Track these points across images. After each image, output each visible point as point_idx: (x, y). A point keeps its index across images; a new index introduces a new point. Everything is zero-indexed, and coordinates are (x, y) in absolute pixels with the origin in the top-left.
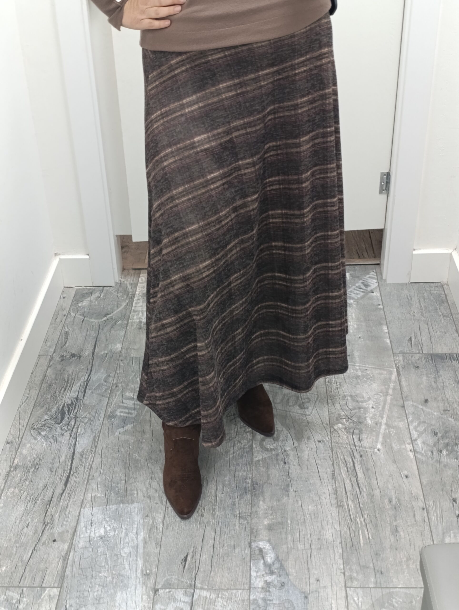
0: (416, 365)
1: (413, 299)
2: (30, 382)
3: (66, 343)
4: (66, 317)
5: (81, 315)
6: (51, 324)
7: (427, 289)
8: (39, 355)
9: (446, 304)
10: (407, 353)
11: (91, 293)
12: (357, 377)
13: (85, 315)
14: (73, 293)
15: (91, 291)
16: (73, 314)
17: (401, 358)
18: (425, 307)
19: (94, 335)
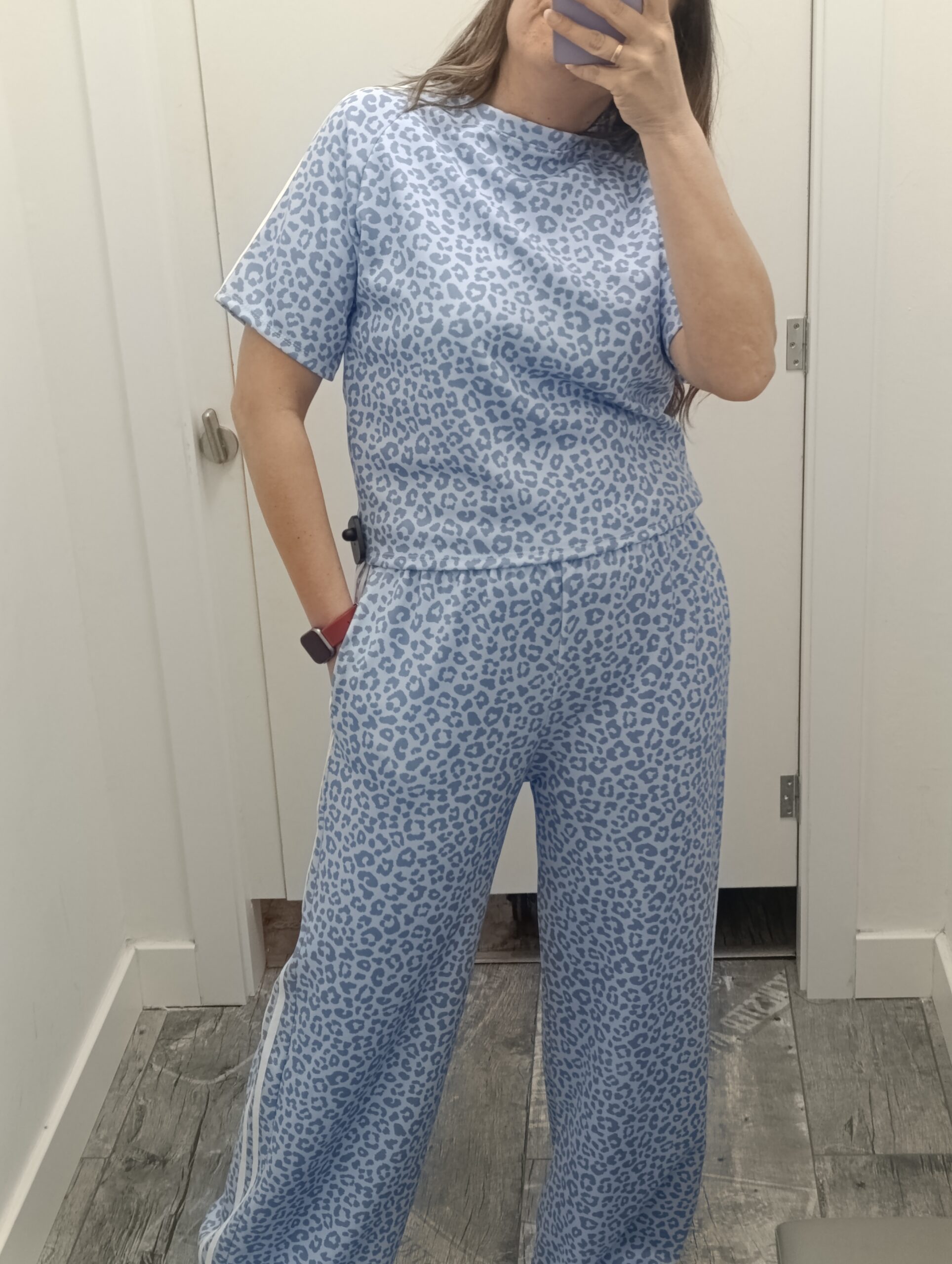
0: (858, 1180)
1: (860, 1034)
2: (61, 1216)
3: (138, 1131)
4: (143, 1075)
5: (172, 1069)
6: (110, 1091)
7: (890, 1012)
8: (82, 1160)
9: (927, 1048)
10: (841, 1154)
11: (198, 1021)
12: (736, 1207)
13: (181, 1069)
14: (161, 1021)
15: (197, 1016)
16: (157, 1068)
17: (829, 1166)
18: (885, 1053)
19: (197, 1114)
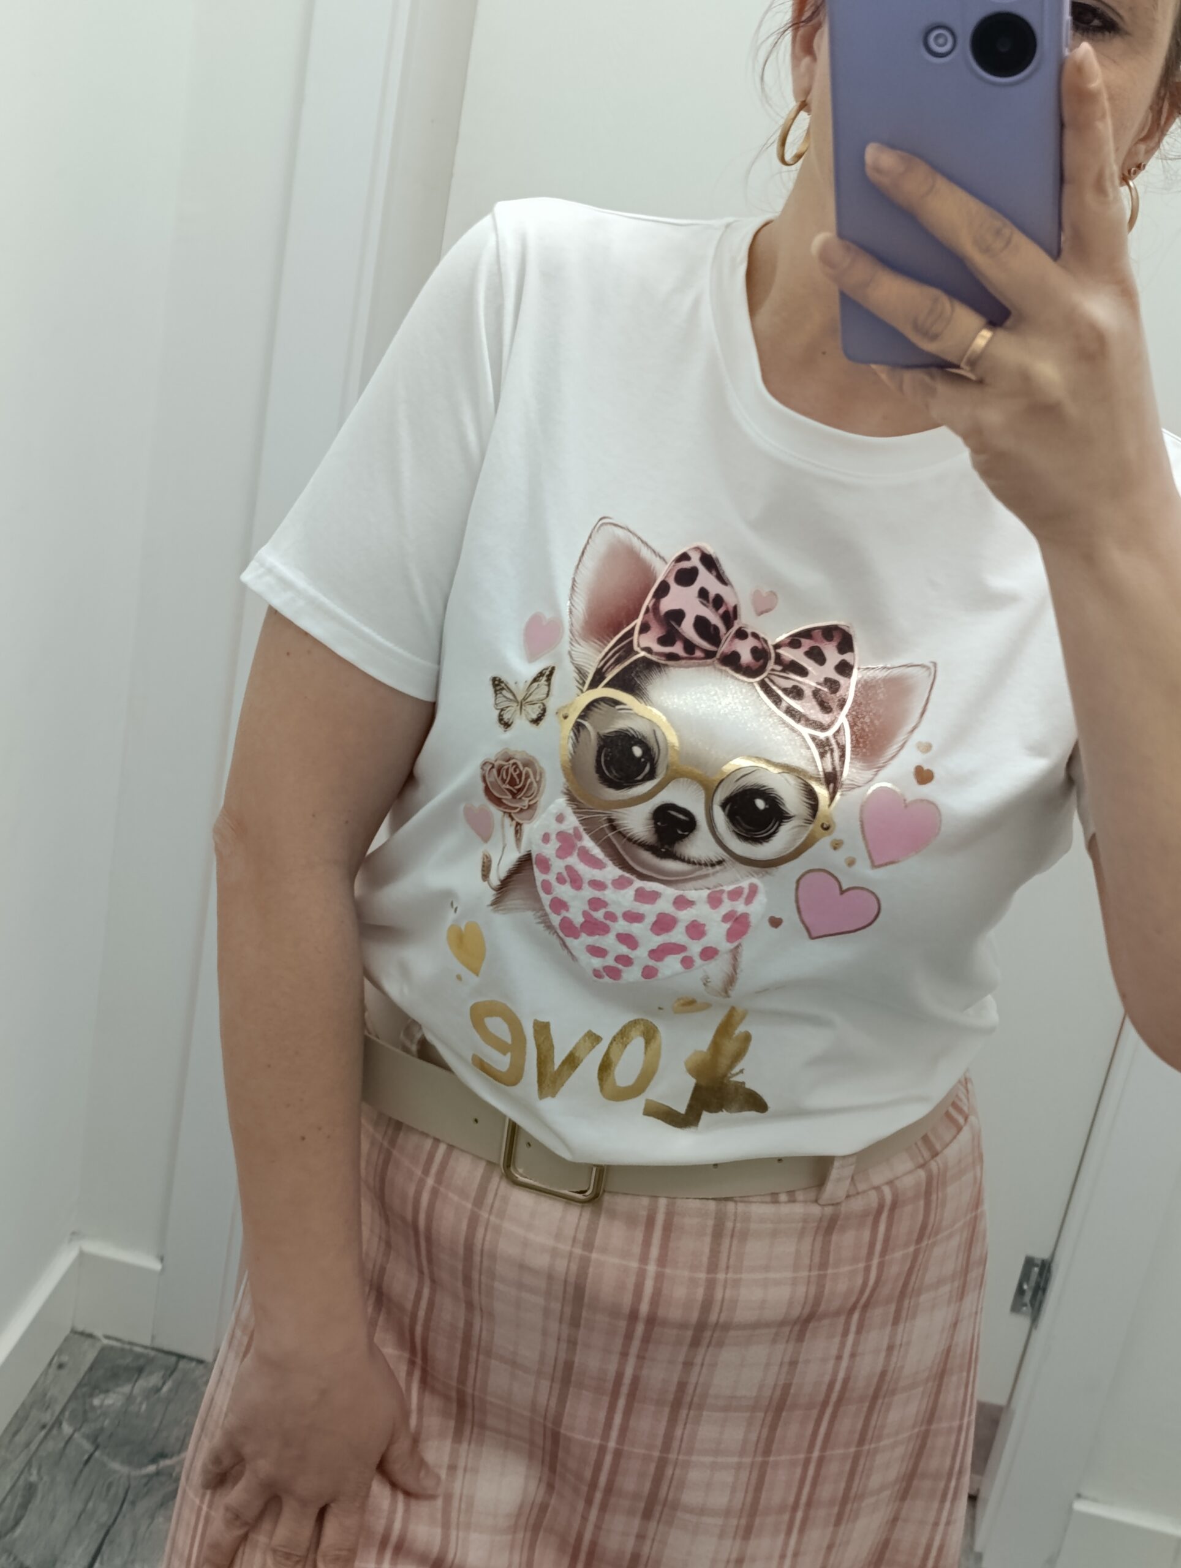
3: (17, 1523)
4: (45, 1437)
5: (87, 1437)
11: (140, 1370)
13: (100, 1440)
14: (91, 1356)
15: (142, 1361)
16: (67, 1429)
19: (104, 1519)
